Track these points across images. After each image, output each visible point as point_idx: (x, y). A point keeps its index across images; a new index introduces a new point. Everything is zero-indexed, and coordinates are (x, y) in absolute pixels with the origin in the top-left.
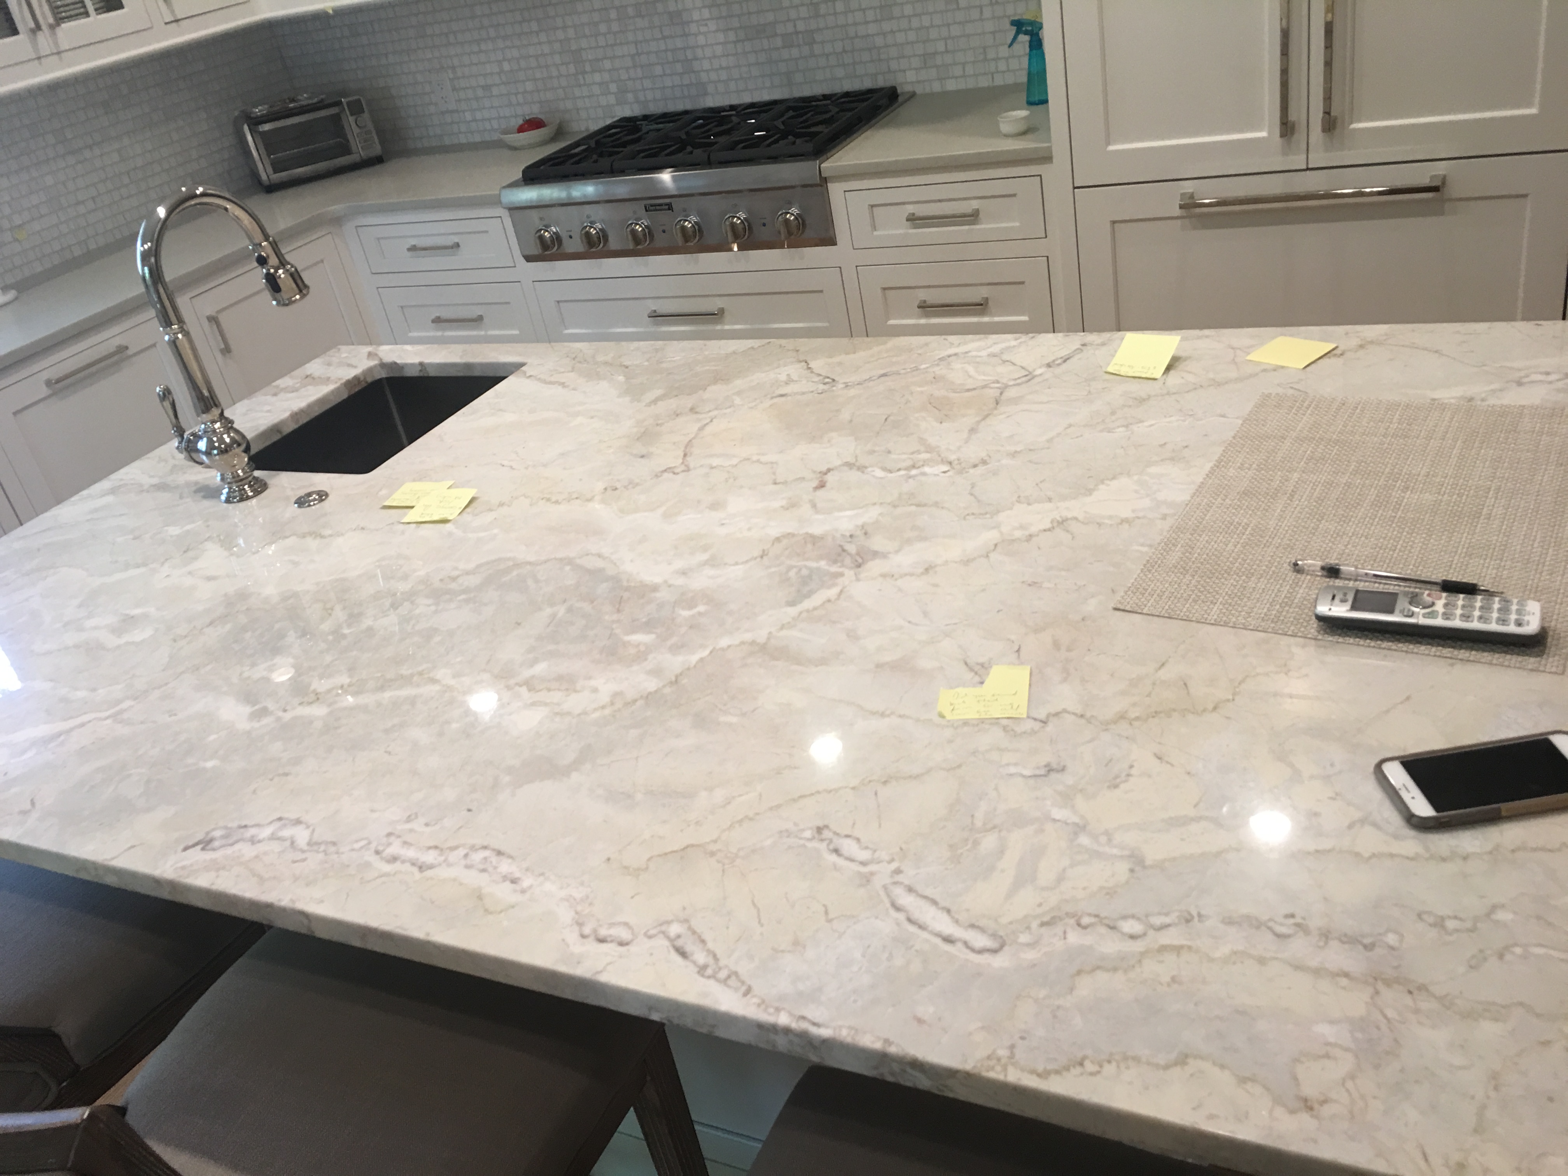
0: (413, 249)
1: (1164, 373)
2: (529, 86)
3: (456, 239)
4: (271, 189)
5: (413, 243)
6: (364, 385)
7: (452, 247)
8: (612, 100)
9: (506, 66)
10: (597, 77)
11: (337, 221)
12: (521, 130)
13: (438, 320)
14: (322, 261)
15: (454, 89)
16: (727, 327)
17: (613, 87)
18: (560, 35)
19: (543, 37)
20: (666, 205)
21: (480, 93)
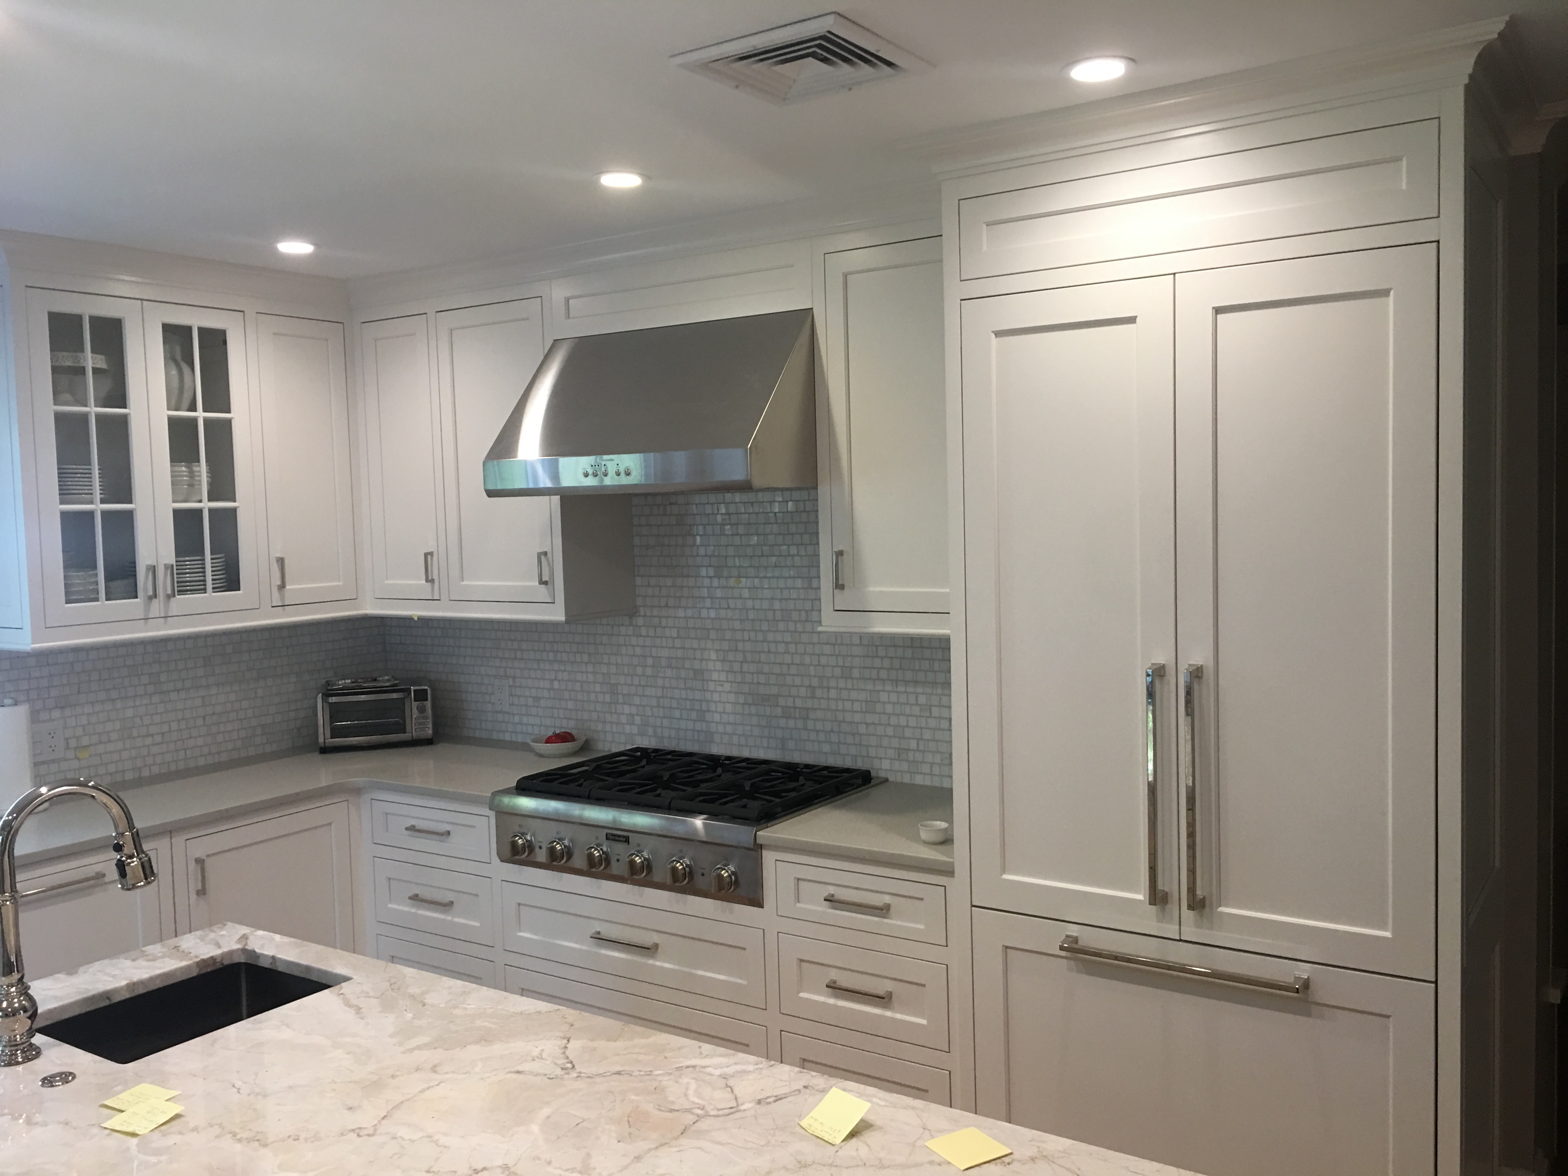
0: (412, 828)
1: (843, 1141)
2: (570, 705)
3: (448, 827)
4: (325, 750)
5: (413, 823)
6: (218, 966)
7: (442, 834)
8: (635, 730)
9: (556, 685)
10: (627, 709)
11: (357, 791)
12: (549, 741)
13: (415, 898)
14: (330, 824)
15: (511, 695)
16: (658, 963)
17: (638, 720)
18: (604, 669)
19: (590, 668)
20: (624, 837)
21: (530, 702)
